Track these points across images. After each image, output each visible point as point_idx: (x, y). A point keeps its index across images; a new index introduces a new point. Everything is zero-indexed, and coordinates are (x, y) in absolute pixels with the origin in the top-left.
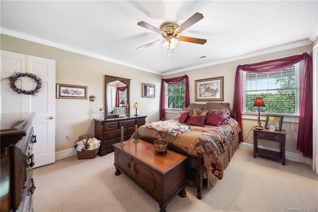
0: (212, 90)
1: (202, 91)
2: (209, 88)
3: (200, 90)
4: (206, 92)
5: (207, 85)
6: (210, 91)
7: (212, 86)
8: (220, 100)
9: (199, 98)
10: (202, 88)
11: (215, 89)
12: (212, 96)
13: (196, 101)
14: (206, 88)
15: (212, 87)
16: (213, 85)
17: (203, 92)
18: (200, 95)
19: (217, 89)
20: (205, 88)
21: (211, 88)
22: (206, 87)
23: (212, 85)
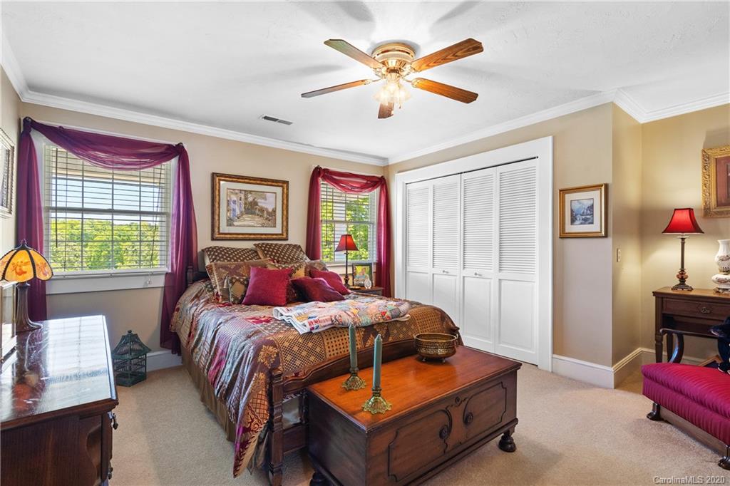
0: (262, 210)
1: (234, 210)
2: (254, 203)
3: (228, 205)
4: (247, 213)
5: (249, 195)
6: (257, 212)
7: (263, 201)
8: (280, 236)
9: (224, 228)
10: (234, 202)
11: (270, 210)
12: (263, 226)
13: (213, 239)
14: (245, 204)
15: (262, 203)
16: (265, 198)
17: (238, 212)
18: (230, 222)
19: (274, 211)
20: (243, 202)
21: (259, 204)
22: (246, 199)
23: (263, 198)
